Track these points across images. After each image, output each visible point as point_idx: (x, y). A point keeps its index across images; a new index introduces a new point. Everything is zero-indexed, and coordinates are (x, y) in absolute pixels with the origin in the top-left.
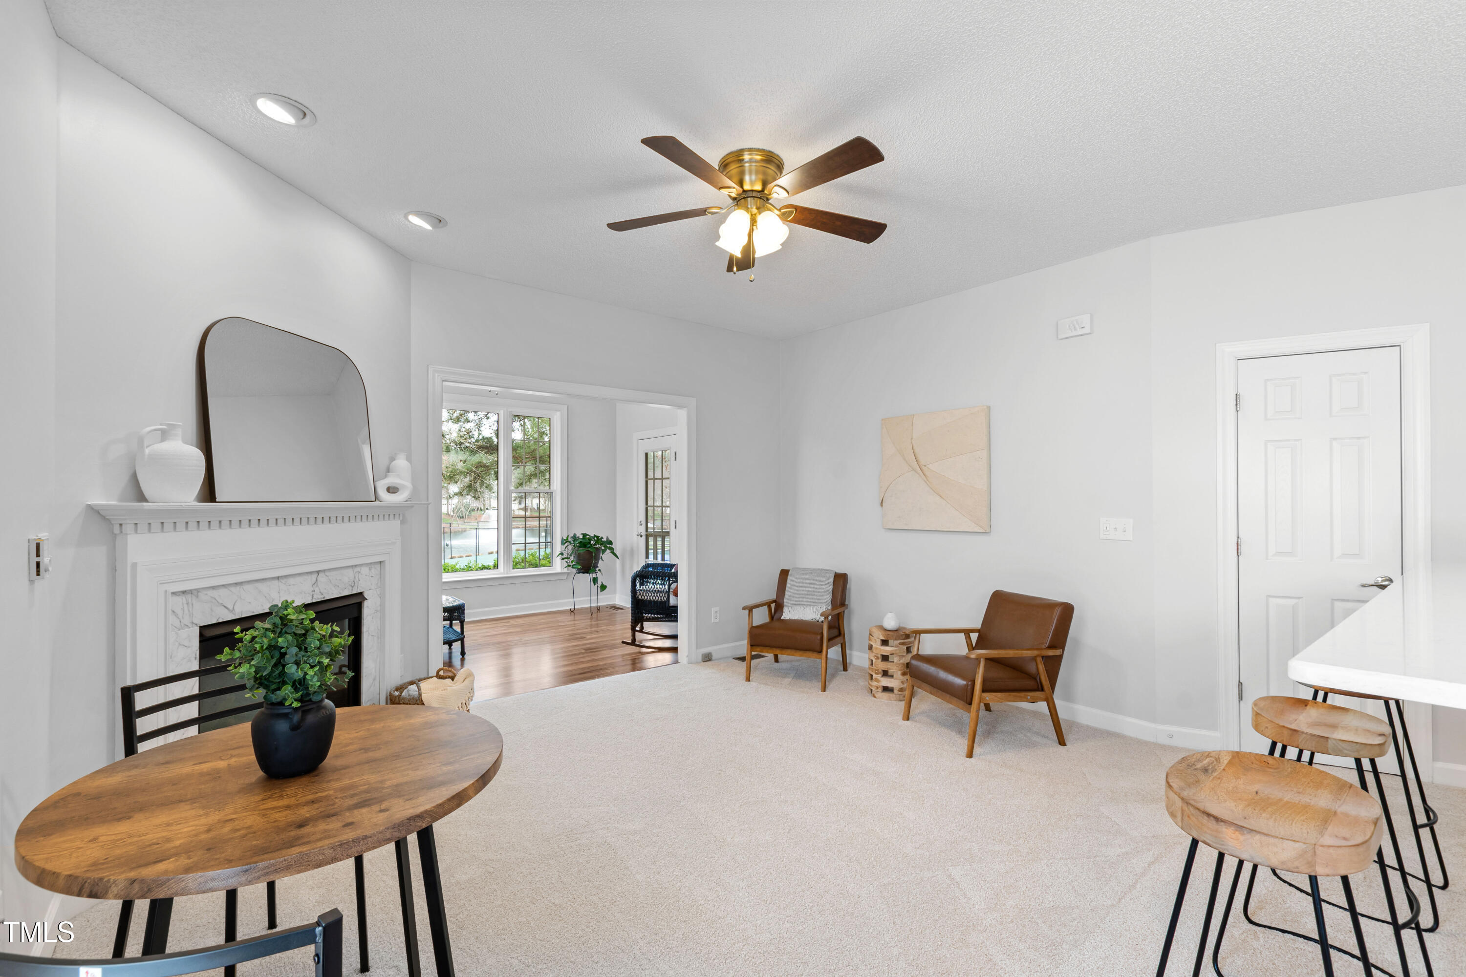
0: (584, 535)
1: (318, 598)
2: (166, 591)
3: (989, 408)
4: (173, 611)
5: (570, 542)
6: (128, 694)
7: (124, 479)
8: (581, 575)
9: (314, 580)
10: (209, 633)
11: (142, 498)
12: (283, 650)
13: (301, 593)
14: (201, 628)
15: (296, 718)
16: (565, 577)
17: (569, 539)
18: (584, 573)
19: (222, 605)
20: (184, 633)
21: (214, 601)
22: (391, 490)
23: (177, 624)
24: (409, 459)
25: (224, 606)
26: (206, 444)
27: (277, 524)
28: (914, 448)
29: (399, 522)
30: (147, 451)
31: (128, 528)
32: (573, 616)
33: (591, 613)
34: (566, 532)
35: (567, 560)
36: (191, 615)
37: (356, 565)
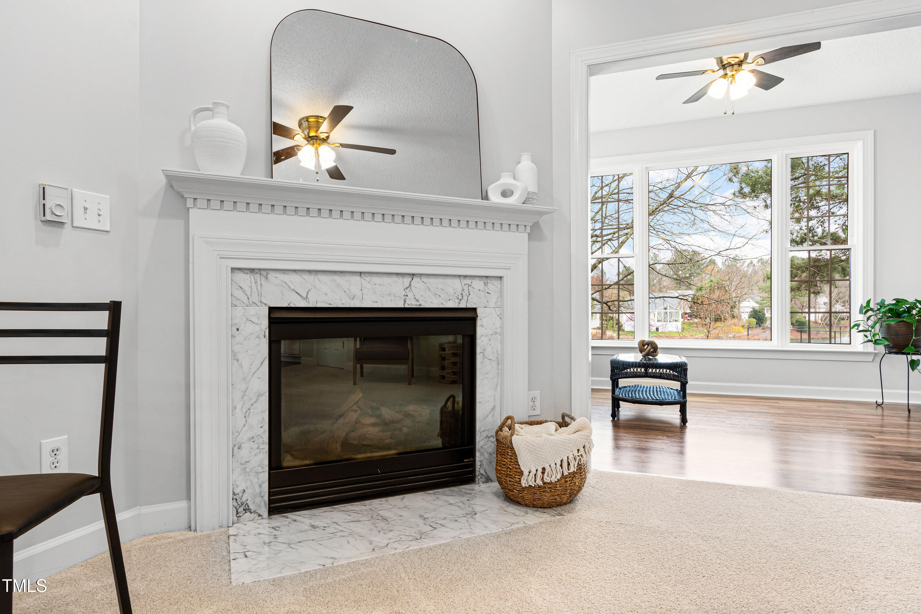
0: (898, 301)
1: (412, 305)
4: (241, 287)
5: (872, 310)
8: (893, 356)
9: (407, 285)
10: (279, 315)
13: (390, 295)
14: (271, 308)
16: (871, 358)
17: (872, 305)
18: (897, 353)
19: (293, 290)
20: (252, 310)
21: (285, 285)
23: (245, 299)
25: (296, 292)
29: (526, 235)
32: (879, 411)
33: (909, 411)
34: (870, 296)
35: (868, 334)
36: (260, 295)
37: (465, 276)
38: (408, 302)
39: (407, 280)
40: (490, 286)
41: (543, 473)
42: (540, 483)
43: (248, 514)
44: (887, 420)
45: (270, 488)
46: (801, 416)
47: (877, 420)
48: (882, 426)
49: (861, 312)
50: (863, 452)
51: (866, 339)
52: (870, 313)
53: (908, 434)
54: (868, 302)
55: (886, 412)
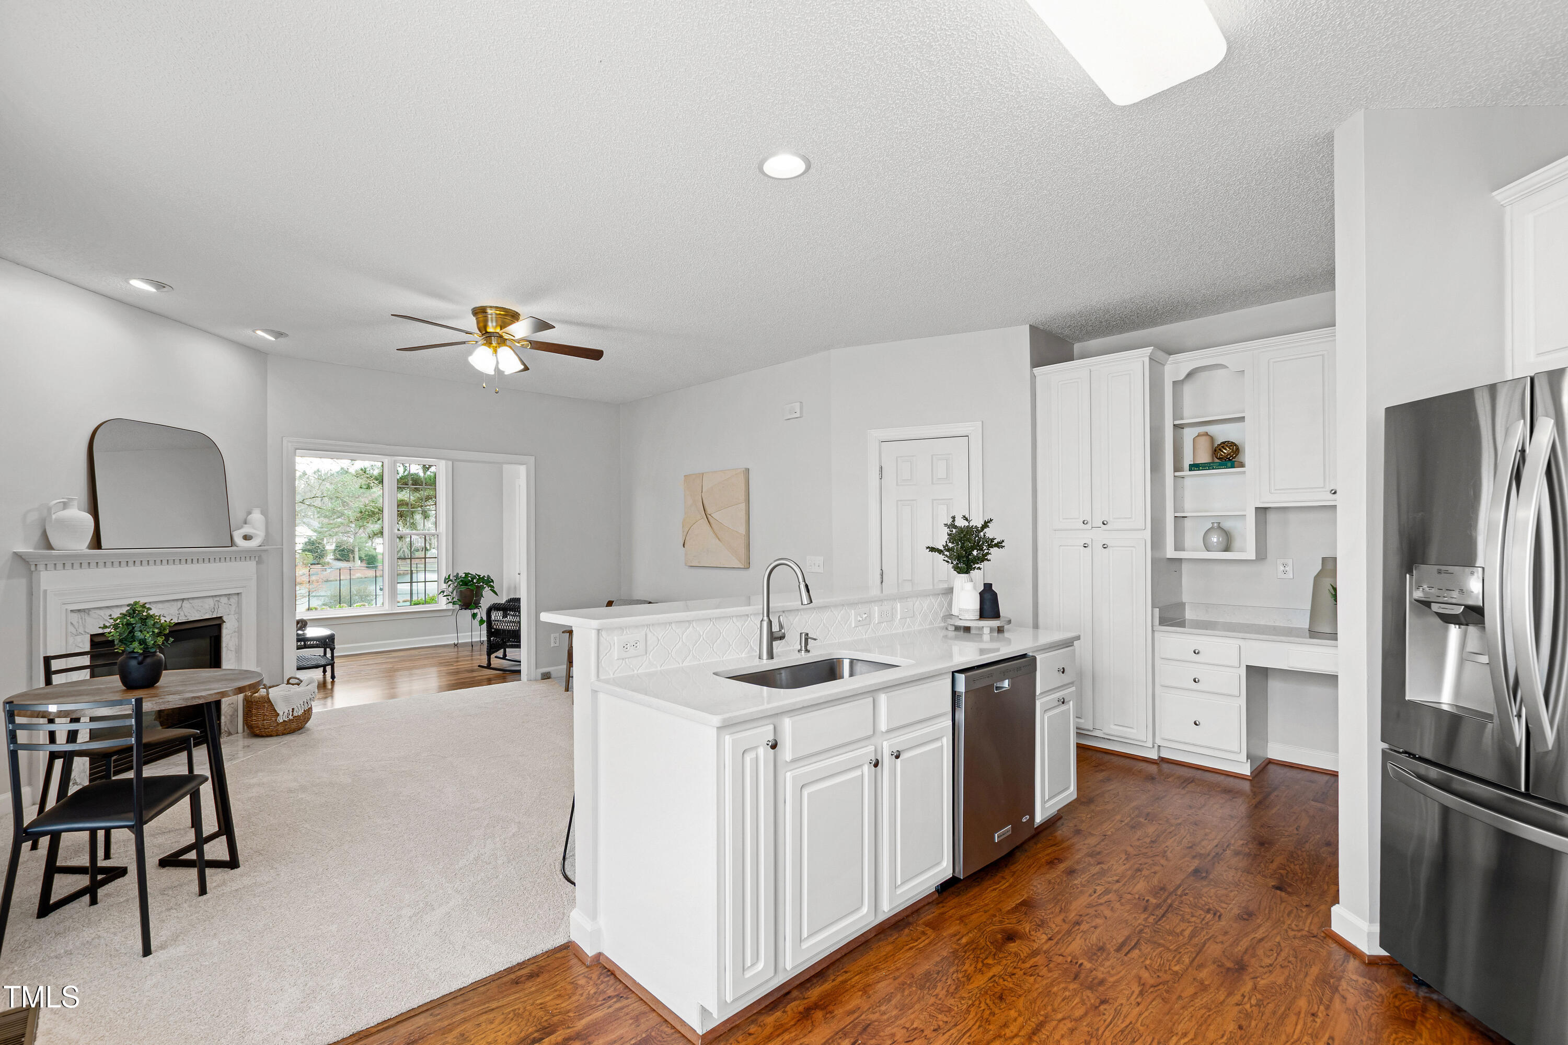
0: (467, 574)
1: (183, 620)
2: (66, 609)
3: (748, 470)
4: (72, 624)
5: (451, 581)
6: (47, 660)
7: (36, 536)
8: (463, 611)
9: (180, 606)
10: (97, 639)
11: (49, 547)
12: (134, 625)
14: (91, 635)
15: (140, 658)
16: (450, 613)
17: (451, 578)
18: (465, 609)
20: (79, 638)
21: (100, 617)
22: (246, 538)
23: (74, 631)
24: (264, 513)
26: (94, 510)
27: (148, 564)
28: (704, 502)
29: (255, 563)
30: (54, 517)
31: (41, 567)
32: (456, 650)
33: (472, 646)
34: (450, 572)
35: (449, 597)
36: (84, 627)
37: (216, 596)
38: (180, 618)
39: (179, 603)
40: (231, 600)
41: (293, 712)
42: (291, 717)
43: (76, 786)
44: (461, 654)
45: (90, 765)
46: (411, 660)
47: (454, 654)
48: (457, 658)
49: (445, 583)
50: (447, 673)
51: (448, 601)
52: (450, 582)
53: (472, 660)
54: (449, 576)
55: (460, 649)
